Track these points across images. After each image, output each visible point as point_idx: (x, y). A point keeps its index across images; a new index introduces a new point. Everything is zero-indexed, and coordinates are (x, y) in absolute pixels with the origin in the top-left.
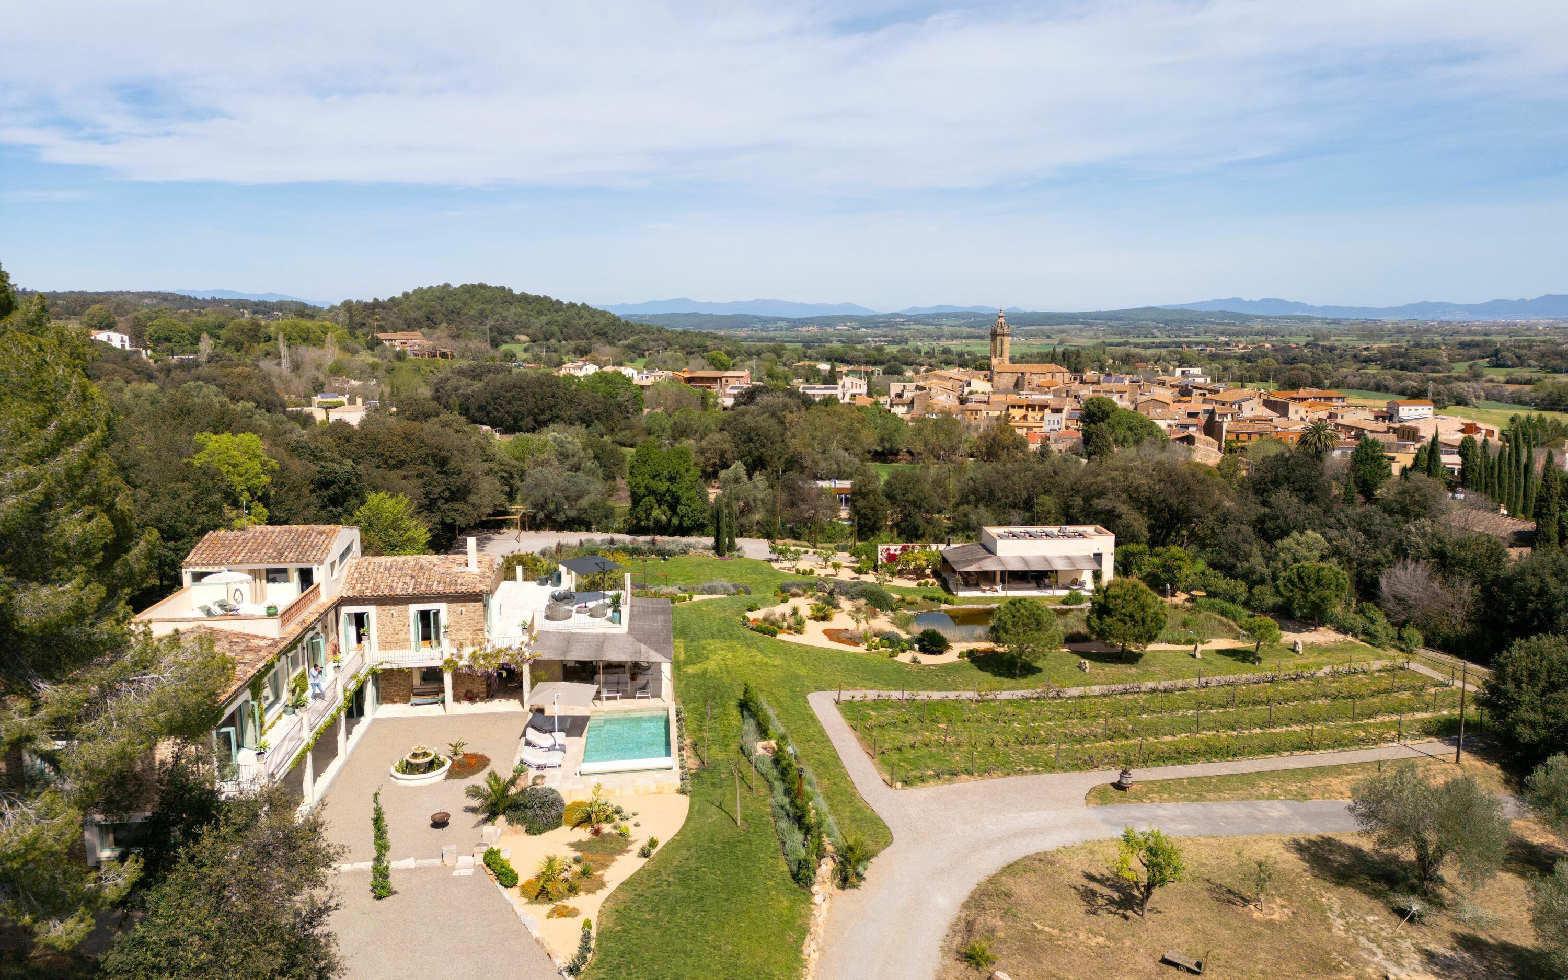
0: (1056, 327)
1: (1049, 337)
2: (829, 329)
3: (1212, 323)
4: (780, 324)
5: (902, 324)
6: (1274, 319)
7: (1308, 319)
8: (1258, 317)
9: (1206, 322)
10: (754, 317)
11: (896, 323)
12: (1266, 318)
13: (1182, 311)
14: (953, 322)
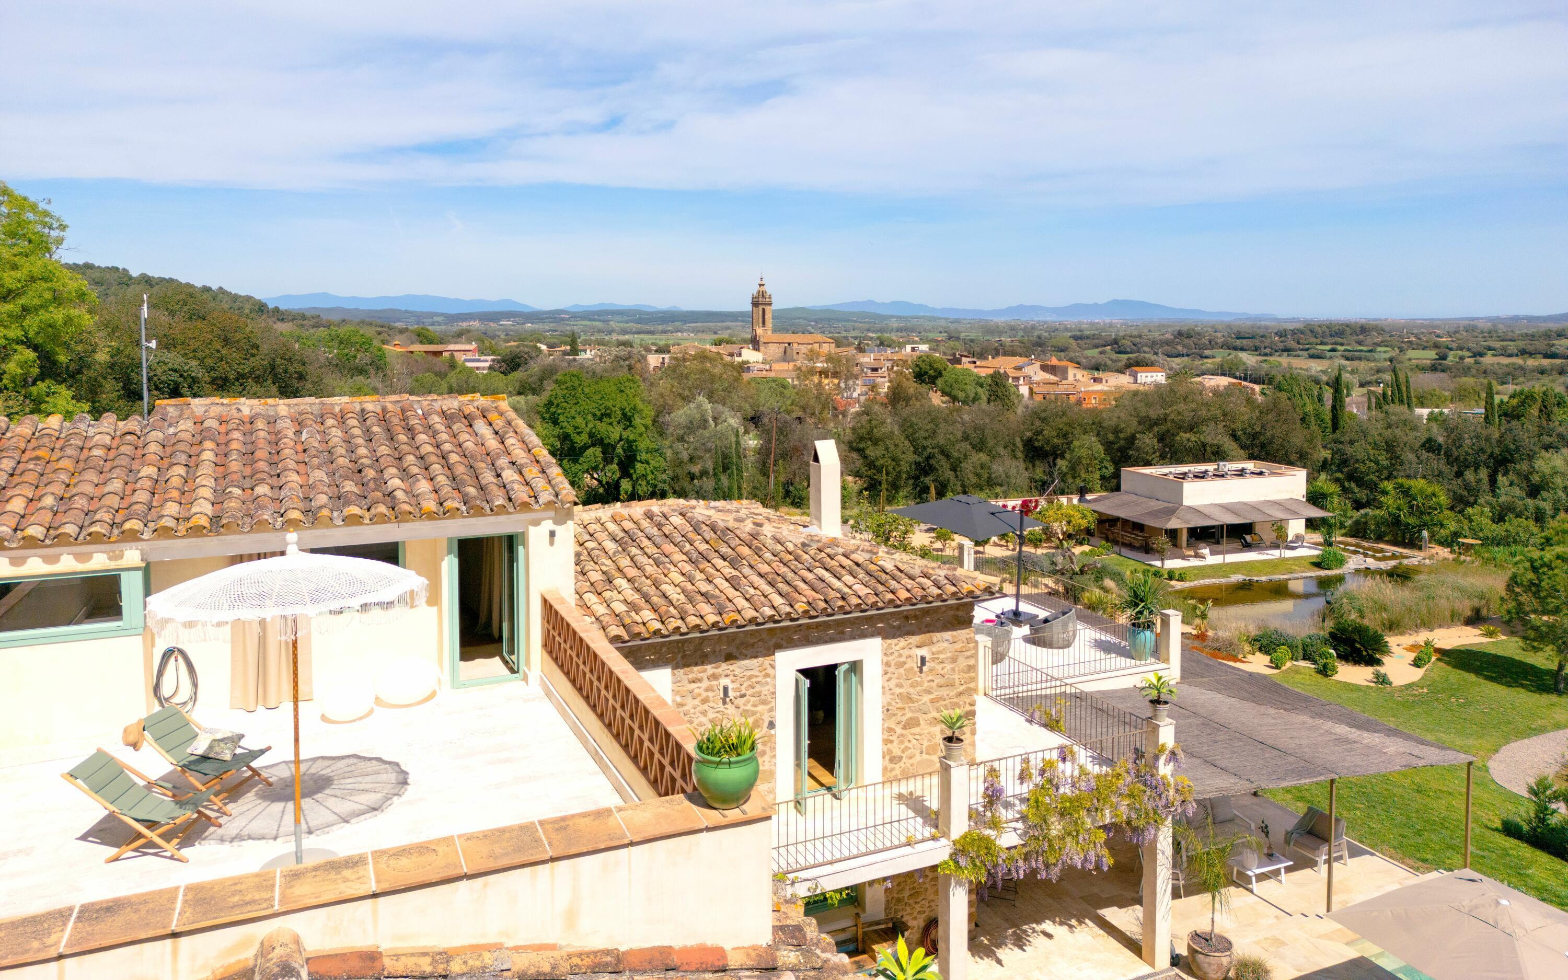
0: (719, 324)
1: (715, 333)
2: (492, 324)
3: (855, 321)
4: (436, 319)
5: (568, 319)
6: (906, 319)
7: (935, 319)
8: (893, 317)
9: (851, 321)
10: (406, 311)
11: (563, 319)
12: (899, 318)
13: (827, 311)
14: (619, 318)
